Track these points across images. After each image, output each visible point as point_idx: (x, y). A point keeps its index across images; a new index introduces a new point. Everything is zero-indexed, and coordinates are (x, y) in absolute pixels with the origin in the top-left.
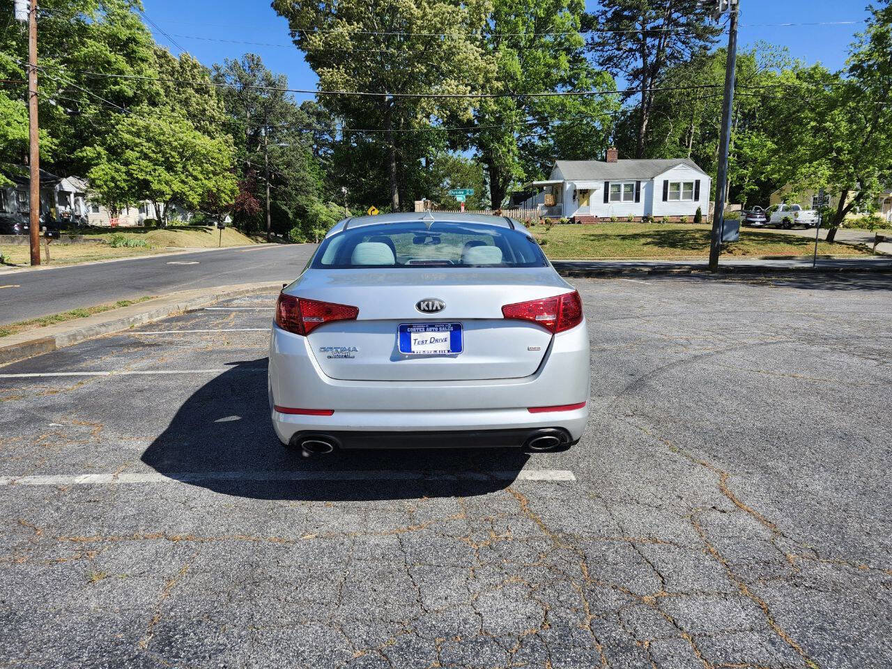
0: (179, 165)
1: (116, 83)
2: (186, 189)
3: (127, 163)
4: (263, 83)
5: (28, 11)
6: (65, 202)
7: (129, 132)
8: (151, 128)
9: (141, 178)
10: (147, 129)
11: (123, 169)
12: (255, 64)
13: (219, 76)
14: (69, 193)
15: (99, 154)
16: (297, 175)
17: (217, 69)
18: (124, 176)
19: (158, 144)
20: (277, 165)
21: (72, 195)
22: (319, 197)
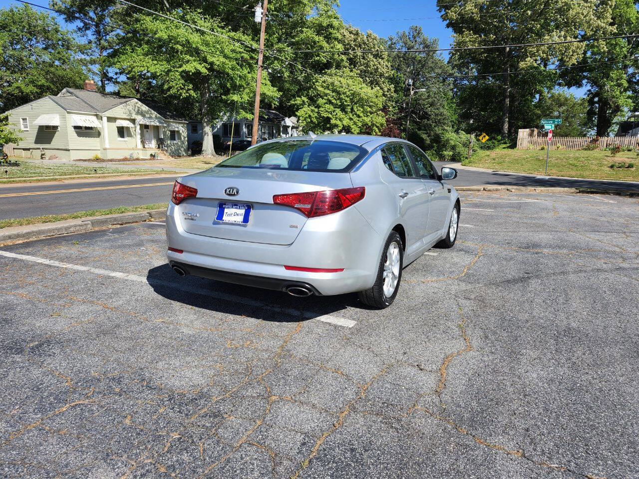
0: (349, 107)
1: (318, 55)
2: (351, 123)
3: (318, 107)
4: (421, 46)
5: (262, 16)
6: (286, 132)
7: (322, 86)
8: (335, 84)
9: (326, 116)
10: (333, 84)
11: (316, 110)
12: (417, 32)
13: (392, 44)
14: (289, 127)
15: (303, 101)
16: (436, 111)
17: (391, 39)
18: (316, 115)
19: (338, 93)
20: (424, 105)
21: (290, 128)
22: (453, 127)
